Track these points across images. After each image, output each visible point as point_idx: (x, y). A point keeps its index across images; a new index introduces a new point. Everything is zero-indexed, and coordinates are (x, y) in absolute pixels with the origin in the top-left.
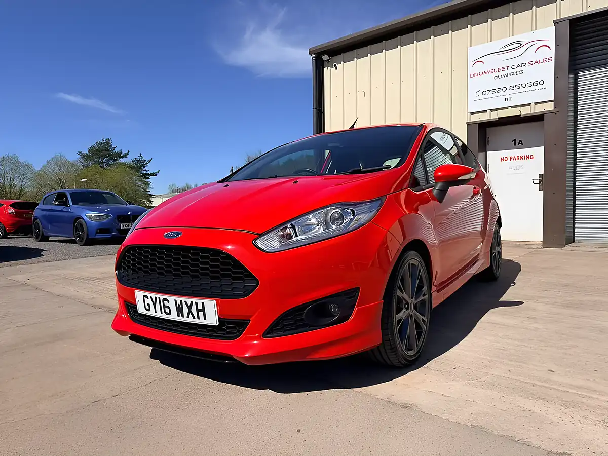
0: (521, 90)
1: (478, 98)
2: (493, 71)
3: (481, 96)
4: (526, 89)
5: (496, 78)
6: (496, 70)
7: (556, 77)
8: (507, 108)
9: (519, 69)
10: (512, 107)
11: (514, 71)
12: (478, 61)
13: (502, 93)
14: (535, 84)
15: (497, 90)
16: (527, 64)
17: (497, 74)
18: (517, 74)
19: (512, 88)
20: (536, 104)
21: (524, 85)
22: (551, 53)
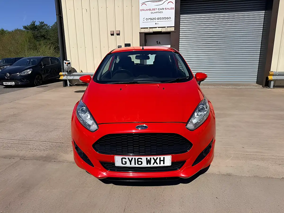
0: (162, 20)
1: (144, 21)
2: (150, 10)
3: (145, 21)
4: (164, 20)
5: (152, 13)
6: (152, 10)
7: (175, 17)
8: (156, 28)
9: (161, 11)
10: (159, 27)
11: (159, 11)
12: (143, 3)
13: (154, 21)
14: (167, 18)
15: (152, 19)
16: (164, 9)
17: (152, 11)
18: (160, 12)
19: (158, 19)
20: (167, 27)
21: (163, 18)
22: (173, 6)
